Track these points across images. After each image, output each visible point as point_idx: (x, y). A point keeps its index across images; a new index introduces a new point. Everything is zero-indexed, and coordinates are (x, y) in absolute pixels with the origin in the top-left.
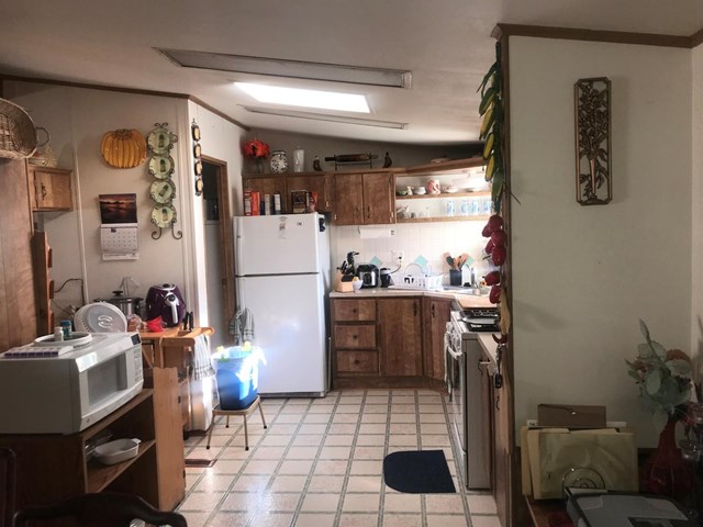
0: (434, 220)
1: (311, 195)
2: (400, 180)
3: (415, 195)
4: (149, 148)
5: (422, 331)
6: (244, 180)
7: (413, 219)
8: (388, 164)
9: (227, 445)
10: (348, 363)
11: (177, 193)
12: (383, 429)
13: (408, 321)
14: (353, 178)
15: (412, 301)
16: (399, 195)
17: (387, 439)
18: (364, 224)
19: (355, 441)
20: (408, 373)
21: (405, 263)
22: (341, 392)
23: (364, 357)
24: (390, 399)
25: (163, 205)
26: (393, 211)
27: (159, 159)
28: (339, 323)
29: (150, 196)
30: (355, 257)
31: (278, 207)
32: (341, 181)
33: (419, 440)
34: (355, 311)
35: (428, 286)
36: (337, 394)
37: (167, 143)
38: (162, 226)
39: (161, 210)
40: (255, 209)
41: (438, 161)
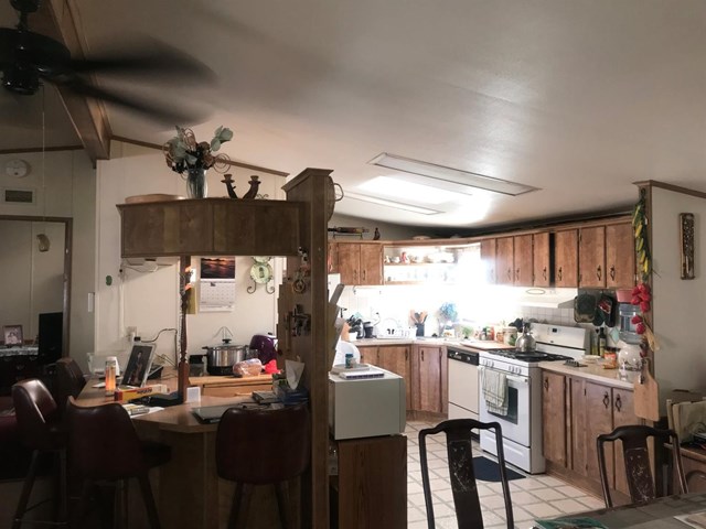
3: (392, 263)
7: (389, 282)
8: (377, 238)
13: (401, 364)
14: (353, 246)
18: (360, 285)
21: (381, 317)
25: (260, 264)
26: (383, 275)
32: (343, 249)
41: (422, 238)
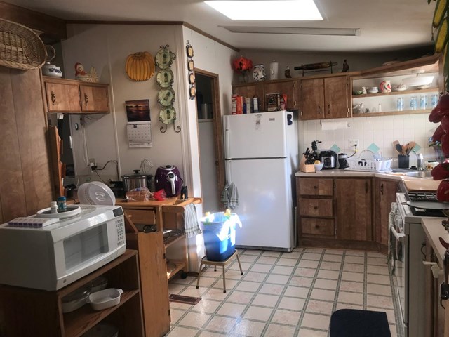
0: (385, 114)
1: (281, 97)
2: (356, 82)
3: (369, 94)
4: (156, 65)
5: (372, 205)
6: (233, 88)
7: (367, 113)
8: (346, 69)
9: (212, 286)
10: (310, 228)
11: (176, 98)
12: (334, 285)
13: (361, 197)
14: (316, 82)
15: (364, 181)
16: (355, 94)
17: (337, 295)
18: (325, 118)
19: (310, 294)
20: (359, 238)
21: (359, 149)
22: (305, 249)
23: (322, 223)
24: (344, 258)
25: (167, 107)
26: (350, 107)
27: (163, 73)
28: (304, 197)
29: (158, 101)
30: (318, 145)
31: (256, 107)
32: (306, 85)
33: (365, 299)
34: (315, 187)
35: (379, 168)
36: (301, 250)
37: (168, 60)
38: (166, 122)
39: (166, 111)
40: (239, 110)
41: (389, 64)
